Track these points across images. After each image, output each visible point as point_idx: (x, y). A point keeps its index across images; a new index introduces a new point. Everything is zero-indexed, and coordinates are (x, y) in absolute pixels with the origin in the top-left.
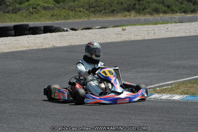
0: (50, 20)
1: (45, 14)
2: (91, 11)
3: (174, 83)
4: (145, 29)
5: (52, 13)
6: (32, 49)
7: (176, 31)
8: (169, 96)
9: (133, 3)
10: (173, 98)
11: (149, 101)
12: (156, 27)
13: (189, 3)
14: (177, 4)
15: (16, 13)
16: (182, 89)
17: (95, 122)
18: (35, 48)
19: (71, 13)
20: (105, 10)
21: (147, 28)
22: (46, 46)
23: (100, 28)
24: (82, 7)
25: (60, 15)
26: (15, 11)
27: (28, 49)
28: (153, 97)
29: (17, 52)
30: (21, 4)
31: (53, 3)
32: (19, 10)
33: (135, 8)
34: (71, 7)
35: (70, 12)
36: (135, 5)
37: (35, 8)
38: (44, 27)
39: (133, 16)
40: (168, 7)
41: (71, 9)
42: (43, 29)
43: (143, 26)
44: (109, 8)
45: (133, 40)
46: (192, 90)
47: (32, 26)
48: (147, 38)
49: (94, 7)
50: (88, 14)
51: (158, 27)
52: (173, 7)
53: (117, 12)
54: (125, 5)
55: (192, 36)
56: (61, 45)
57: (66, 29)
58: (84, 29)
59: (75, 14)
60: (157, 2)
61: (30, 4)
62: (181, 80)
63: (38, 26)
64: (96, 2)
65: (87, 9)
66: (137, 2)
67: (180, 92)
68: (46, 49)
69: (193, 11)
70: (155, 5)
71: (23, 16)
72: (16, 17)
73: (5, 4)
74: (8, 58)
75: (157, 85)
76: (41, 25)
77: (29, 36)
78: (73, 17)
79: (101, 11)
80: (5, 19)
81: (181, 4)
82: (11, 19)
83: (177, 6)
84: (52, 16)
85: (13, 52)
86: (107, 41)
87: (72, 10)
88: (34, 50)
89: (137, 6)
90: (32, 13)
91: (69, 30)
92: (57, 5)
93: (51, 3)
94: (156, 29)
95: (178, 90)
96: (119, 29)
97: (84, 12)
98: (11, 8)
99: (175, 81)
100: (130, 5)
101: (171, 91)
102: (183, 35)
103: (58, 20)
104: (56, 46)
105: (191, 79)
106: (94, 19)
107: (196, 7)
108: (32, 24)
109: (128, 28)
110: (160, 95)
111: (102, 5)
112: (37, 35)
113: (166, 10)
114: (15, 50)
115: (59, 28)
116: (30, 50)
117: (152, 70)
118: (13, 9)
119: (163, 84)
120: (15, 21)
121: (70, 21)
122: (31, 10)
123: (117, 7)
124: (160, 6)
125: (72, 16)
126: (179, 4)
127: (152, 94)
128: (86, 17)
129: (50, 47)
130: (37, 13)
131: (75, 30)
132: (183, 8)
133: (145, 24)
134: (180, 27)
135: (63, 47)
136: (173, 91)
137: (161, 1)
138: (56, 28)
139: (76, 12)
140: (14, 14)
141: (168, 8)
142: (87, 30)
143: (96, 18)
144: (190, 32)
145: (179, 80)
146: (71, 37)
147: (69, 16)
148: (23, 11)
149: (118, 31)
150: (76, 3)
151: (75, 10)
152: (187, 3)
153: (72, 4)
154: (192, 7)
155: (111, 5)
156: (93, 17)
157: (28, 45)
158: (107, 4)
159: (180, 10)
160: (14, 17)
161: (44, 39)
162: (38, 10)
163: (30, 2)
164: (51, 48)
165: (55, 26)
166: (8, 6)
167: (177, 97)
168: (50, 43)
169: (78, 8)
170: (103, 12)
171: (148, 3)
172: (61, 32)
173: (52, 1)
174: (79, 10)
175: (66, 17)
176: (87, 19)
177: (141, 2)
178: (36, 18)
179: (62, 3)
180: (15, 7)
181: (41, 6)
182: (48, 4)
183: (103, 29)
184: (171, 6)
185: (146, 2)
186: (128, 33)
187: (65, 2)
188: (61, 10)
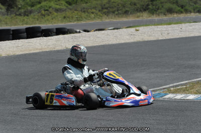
0: (62, 21)
1: (57, 16)
2: (104, 13)
3: (189, 82)
4: (158, 29)
5: (64, 15)
7: (190, 30)
8: (183, 96)
9: (146, 3)
10: (187, 98)
11: (164, 100)
12: (169, 27)
14: (191, 3)
15: (28, 16)
16: (197, 89)
17: (109, 122)
18: (48, 50)
19: (84, 15)
20: (118, 10)
21: (160, 28)
22: (58, 48)
23: (114, 29)
24: (95, 8)
25: (72, 17)
26: (27, 13)
27: (41, 51)
28: (167, 97)
29: (30, 54)
30: (32, 6)
31: (65, 5)
32: (31, 12)
33: (149, 8)
34: (84, 8)
35: (83, 13)
36: (148, 5)
37: (47, 10)
38: (57, 29)
39: (145, 16)
40: (182, 7)
41: (84, 10)
42: (55, 31)
43: (156, 27)
44: (122, 9)
45: (146, 40)
47: (44, 29)
48: (160, 38)
49: (107, 8)
50: (101, 15)
51: (172, 27)
52: (187, 7)
54: (138, 6)
57: (78, 30)
58: (96, 30)
59: (87, 16)
60: (170, 2)
61: (42, 6)
62: (195, 80)
63: (50, 28)
64: (109, 3)
65: (99, 11)
66: (150, 3)
67: (195, 91)
68: (58, 51)
70: (168, 5)
71: (35, 18)
72: (28, 20)
73: (17, 6)
74: (20, 60)
75: (171, 85)
76: (53, 27)
77: (41, 38)
78: (86, 19)
79: (114, 12)
80: (17, 22)
81: (195, 4)
82: (22, 21)
83: (191, 5)
84: (65, 17)
85: (25, 55)
86: (120, 42)
87: (84, 12)
88: (46, 52)
89: (150, 7)
90: (44, 16)
91: (81, 31)
92: (70, 7)
93: (63, 5)
94: (170, 29)
95: (192, 90)
96: (132, 30)
97: (97, 14)
98: (22, 11)
100: (143, 6)
101: (185, 91)
102: (197, 34)
103: (71, 22)
104: (68, 48)
106: (107, 21)
108: (44, 26)
109: (141, 29)
110: (175, 95)
111: (115, 7)
112: (50, 38)
113: (179, 10)
114: (28, 52)
115: (71, 29)
116: (43, 52)
117: (166, 70)
118: (25, 12)
119: (178, 84)
120: (26, 24)
121: (83, 22)
122: (43, 12)
123: (130, 8)
124: (174, 6)
125: (85, 17)
126: (193, 4)
127: (166, 94)
128: (99, 18)
129: (62, 49)
130: (49, 15)
131: (88, 31)
132: (197, 8)
133: (158, 25)
134: (194, 27)
136: (188, 90)
137: (175, 1)
138: (68, 30)
139: (89, 13)
140: (26, 17)
141: (182, 8)
142: (100, 32)
143: (109, 19)
145: (193, 80)
146: (84, 39)
147: (82, 17)
148: (35, 14)
149: (132, 32)
150: (89, 4)
151: (87, 11)
153: (84, 5)
155: (124, 6)
156: (106, 19)
157: (40, 48)
158: (120, 5)
159: (194, 10)
160: (26, 20)
161: (57, 41)
162: (50, 13)
163: (41, 4)
164: (64, 50)
165: (68, 28)
166: (19, 8)
167: (191, 97)
168: (62, 45)
169: (91, 9)
170: (116, 13)
171: (161, 3)
172: (74, 33)
173: (64, 3)
174: (92, 11)
175: (78, 19)
176: (99, 20)
177: (154, 3)
178: (48, 20)
179: (74, 5)
180: (27, 9)
181: (53, 9)
182: (60, 5)
183: (116, 30)
184: (185, 7)
185: (160, 2)
186: (141, 34)
187: (78, 3)
188: (74, 12)
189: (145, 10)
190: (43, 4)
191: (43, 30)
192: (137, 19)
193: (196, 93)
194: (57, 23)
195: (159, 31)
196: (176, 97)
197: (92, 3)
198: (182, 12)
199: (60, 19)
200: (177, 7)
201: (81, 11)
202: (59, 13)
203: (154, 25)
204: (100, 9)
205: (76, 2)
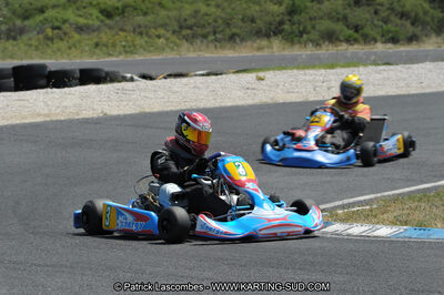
0: (92, 54)
1: (80, 42)
2: (184, 37)
3: (376, 198)
4: (307, 78)
5: (95, 40)
6: (57, 121)
7: (377, 82)
8: (367, 228)
9: (278, 19)
10: (376, 234)
12: (331, 74)
13: (403, 22)
14: (376, 22)
15: (15, 39)
16: (395, 214)
18: (63, 118)
19: (139, 41)
20: (215, 33)
21: (311, 75)
22: (87, 114)
23: (208, 75)
24: (164, 26)
25: (114, 45)
26: (13, 34)
27: (48, 119)
28: (330, 229)
29: (24, 126)
30: (26, 17)
31: (97, 18)
32: (22, 31)
33: (283, 30)
34: (140, 26)
35: (138, 38)
36: (281, 23)
37: (58, 28)
38: (82, 71)
39: (276, 47)
40: (357, 29)
41: (140, 31)
42: (77, 75)
43: (302, 72)
44: (224, 31)
45: (281, 101)
46: (418, 216)
47: (53, 69)
48: (312, 98)
49: (190, 28)
50: (178, 41)
51: (337, 74)
52: (367, 30)
53: (242, 40)
54: (260, 24)
55: (413, 95)
56: (121, 113)
57: (129, 75)
58: (170, 76)
59: (147, 42)
60: (331, 18)
61: (46, 20)
63: (68, 68)
64: (194, 17)
65: (174, 32)
66: (286, 18)
67: (391, 219)
68: (86, 121)
69: (412, 39)
70: (325, 25)
71: (30, 45)
72: (16, 49)
74: (2, 139)
75: (337, 203)
76: (73, 67)
77: (49, 90)
78: (145, 50)
79: (205, 36)
81: (386, 22)
82: (3, 51)
83: (375, 25)
84: (97, 45)
85: (13, 127)
86: (223, 105)
87: (141, 34)
88: (61, 121)
89: (287, 27)
90: (51, 39)
91: (136, 78)
92: (108, 21)
93: (94, 17)
94: (332, 77)
95: (385, 216)
96: (250, 77)
97: (167, 39)
99: (379, 195)
100: (271, 24)
101: (370, 217)
102: (392, 91)
103: (110, 55)
104: (109, 113)
105: (412, 192)
106: (192, 55)
107: (418, 30)
108: (53, 62)
109: (268, 75)
110: (347, 226)
111: (209, 24)
112: (66, 89)
113: (350, 37)
114: (18, 122)
115: (114, 73)
116: (52, 121)
118: (9, 30)
119: (351, 200)
120: (12, 57)
121: (137, 57)
122: (49, 32)
123: (241, 28)
124: (339, 27)
125: (141, 47)
126: (380, 23)
127: (327, 224)
128: (173, 49)
129: (95, 116)
130: (62, 39)
131: (151, 78)
132: (389, 31)
133: (307, 68)
134: (385, 74)
135: (125, 116)
136: (375, 217)
137: (341, 17)
138: (107, 73)
139: (150, 37)
140: (11, 41)
141: (357, 31)
142: (178, 80)
143: (194, 51)
144: (408, 86)
146: (143, 94)
147: (134, 46)
148: (31, 35)
149: (248, 83)
150: (149, 18)
151: (147, 33)
152: (399, 22)
153: (140, 19)
154: (410, 29)
155: (229, 24)
156: (189, 51)
157: (46, 112)
158: (220, 21)
159: (383, 36)
160: (10, 48)
161: (82, 98)
162: (65, 34)
163: (46, 15)
164: (99, 119)
165: (106, 69)
167: (384, 231)
168: (96, 107)
169: (155, 28)
170: (211, 37)
172: (120, 82)
173: (95, 12)
174: (157, 33)
175: (127, 49)
176: (175, 53)
177: (296, 18)
178: (59, 50)
179: (118, 18)
180: (14, 25)
181: (71, 24)
182: (86, 18)
183: (214, 77)
184: (362, 28)
185: (307, 17)
186: (270, 86)
187: (126, 14)
188: (117, 34)
189: (275, 34)
190: (50, 13)
191: (50, 72)
192: (258, 54)
193: (393, 223)
194: (81, 58)
195: (309, 81)
196: (350, 231)
197: (157, 14)
198: (356, 41)
199: (87, 48)
200: (346, 29)
201: (134, 31)
202: (85, 36)
203: (298, 68)
204: (177, 29)
205: (123, 12)
